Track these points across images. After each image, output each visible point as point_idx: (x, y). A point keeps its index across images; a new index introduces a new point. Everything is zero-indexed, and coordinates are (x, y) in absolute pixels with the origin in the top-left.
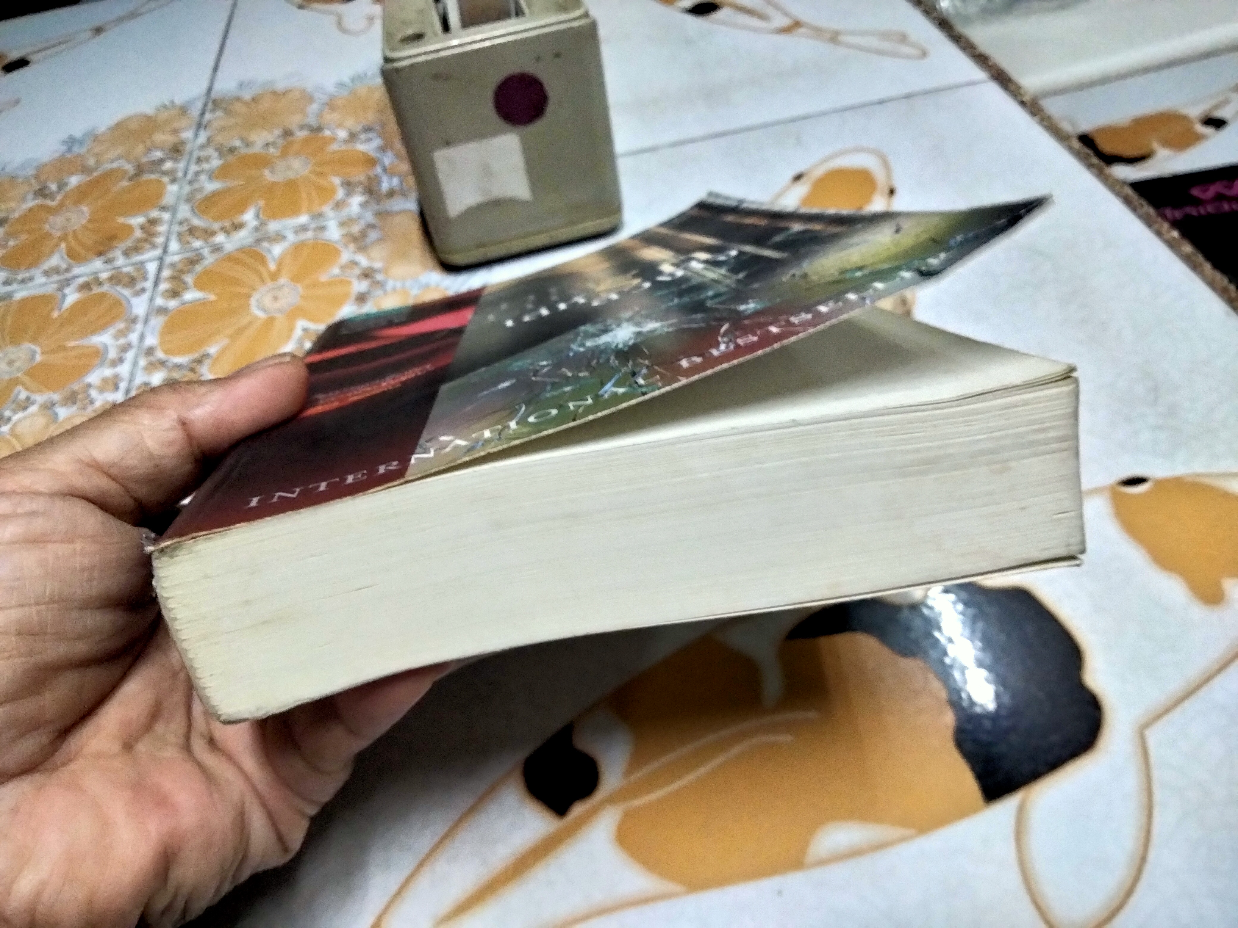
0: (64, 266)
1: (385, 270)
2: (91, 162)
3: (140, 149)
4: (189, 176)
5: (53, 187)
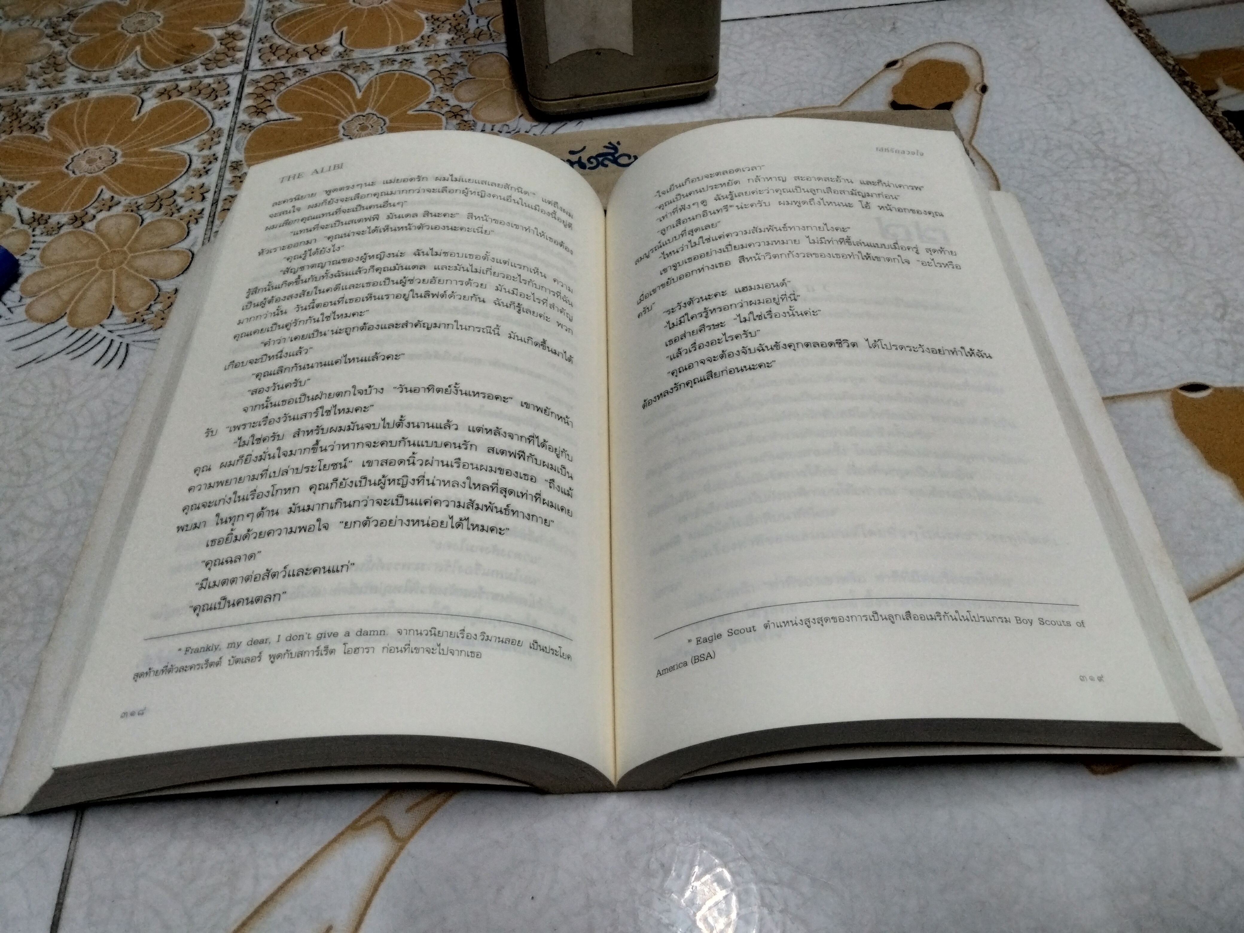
0: (140, 70)
1: (473, 111)
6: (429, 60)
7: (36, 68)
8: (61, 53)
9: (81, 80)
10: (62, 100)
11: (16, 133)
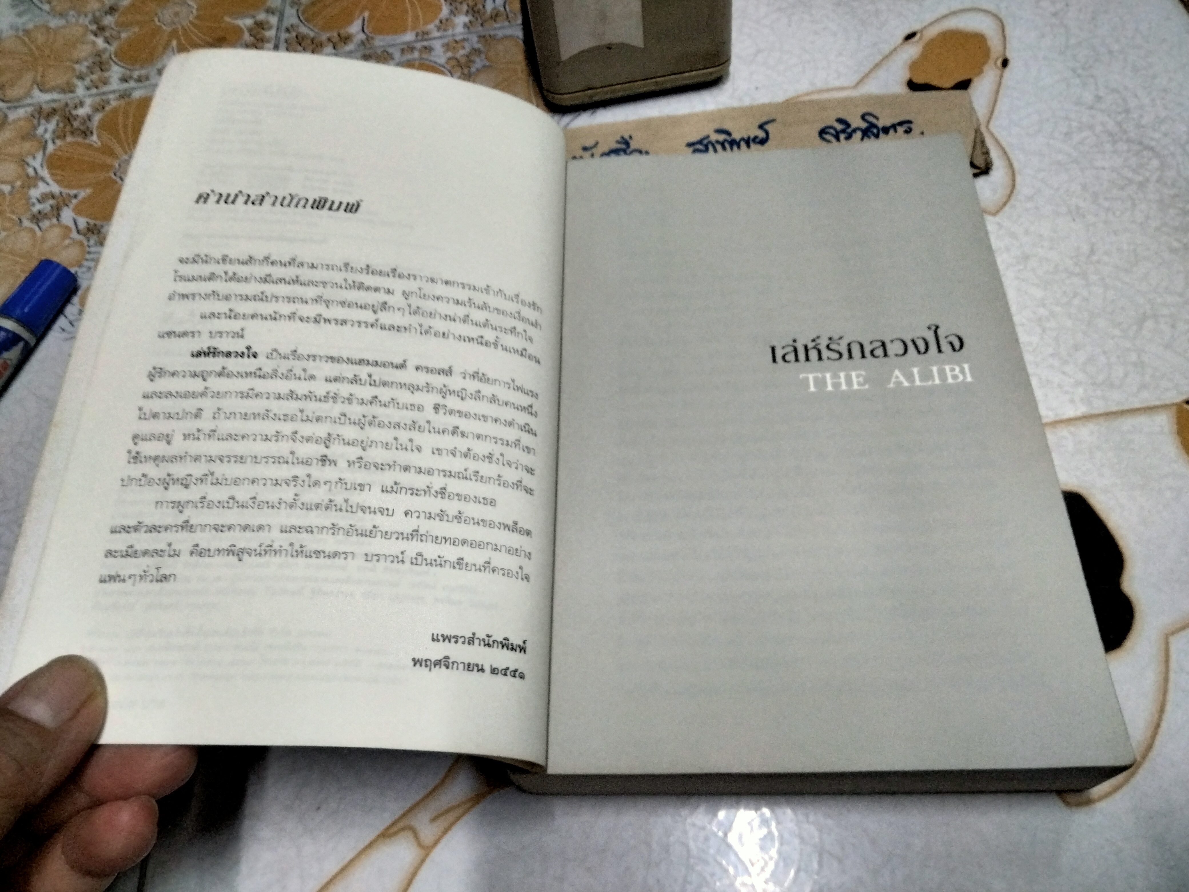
6: (447, 47)
7: (82, 68)
8: (105, 50)
9: (124, 80)
10: (108, 102)
11: (69, 139)
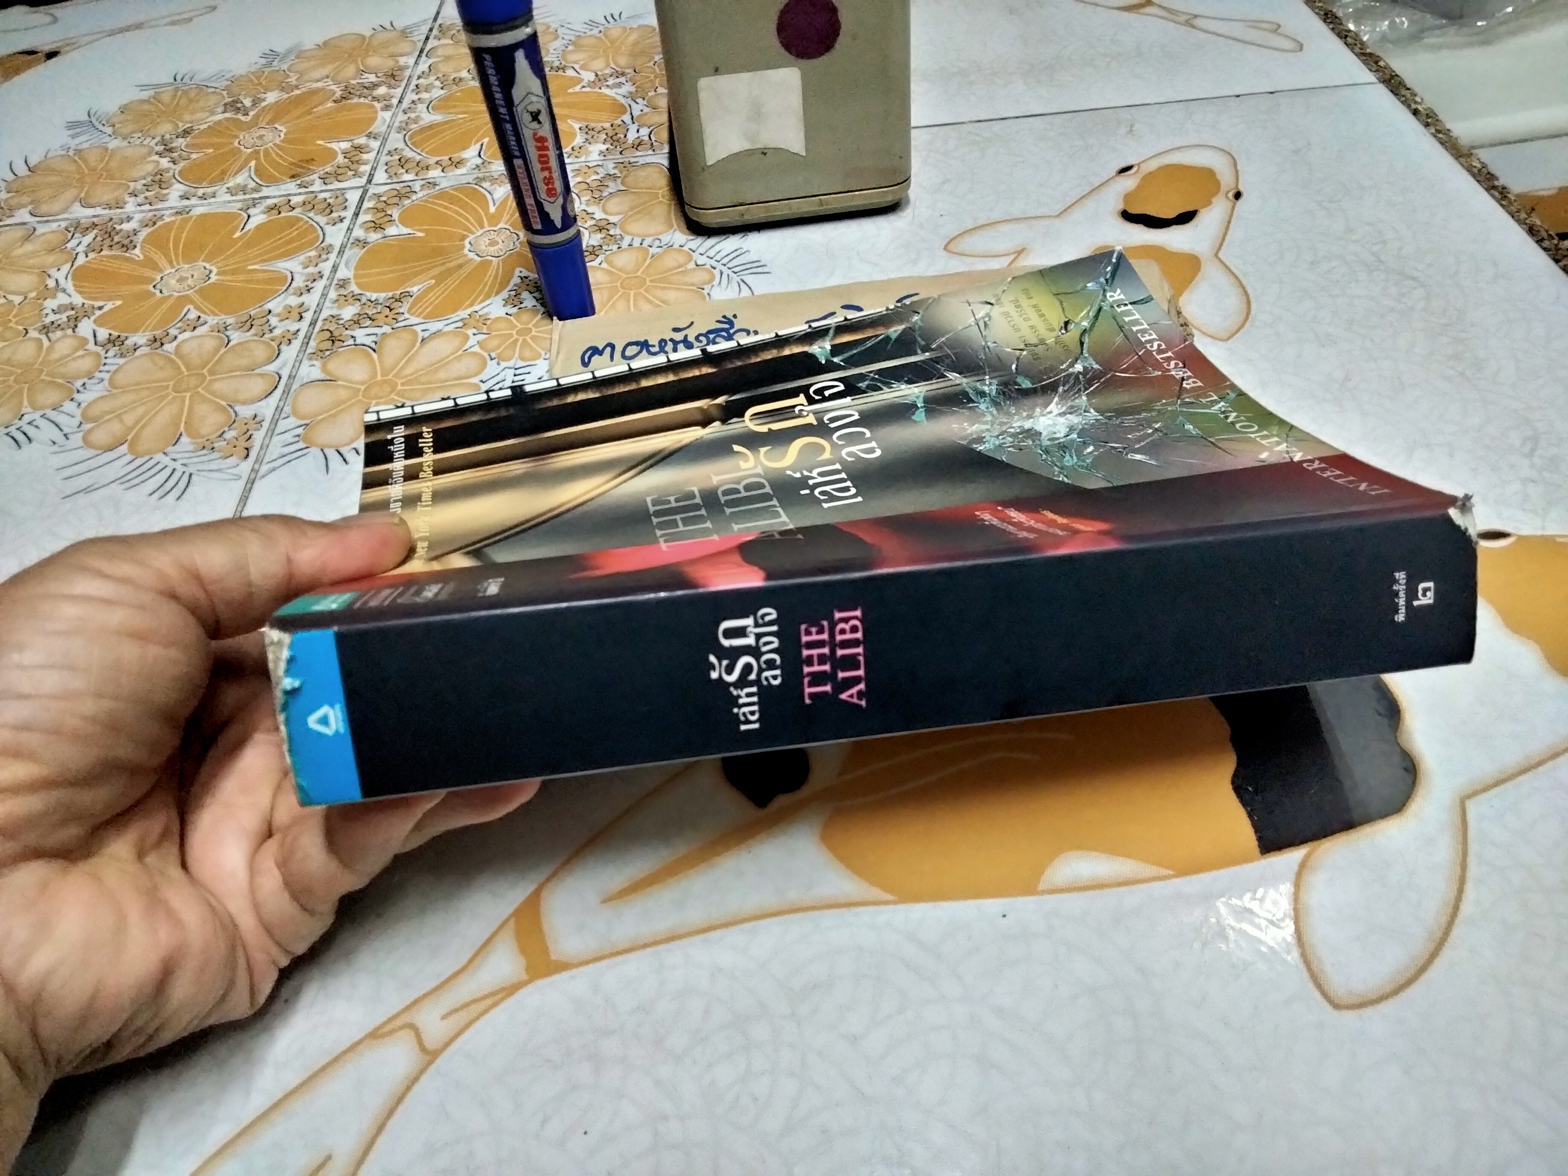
0: (252, 185)
1: (622, 224)
2: (293, 79)
3: (351, 70)
4: (405, 104)
5: (247, 102)
6: (577, 172)
7: (139, 185)
8: (168, 170)
9: (185, 197)
10: (161, 218)
11: (105, 252)
